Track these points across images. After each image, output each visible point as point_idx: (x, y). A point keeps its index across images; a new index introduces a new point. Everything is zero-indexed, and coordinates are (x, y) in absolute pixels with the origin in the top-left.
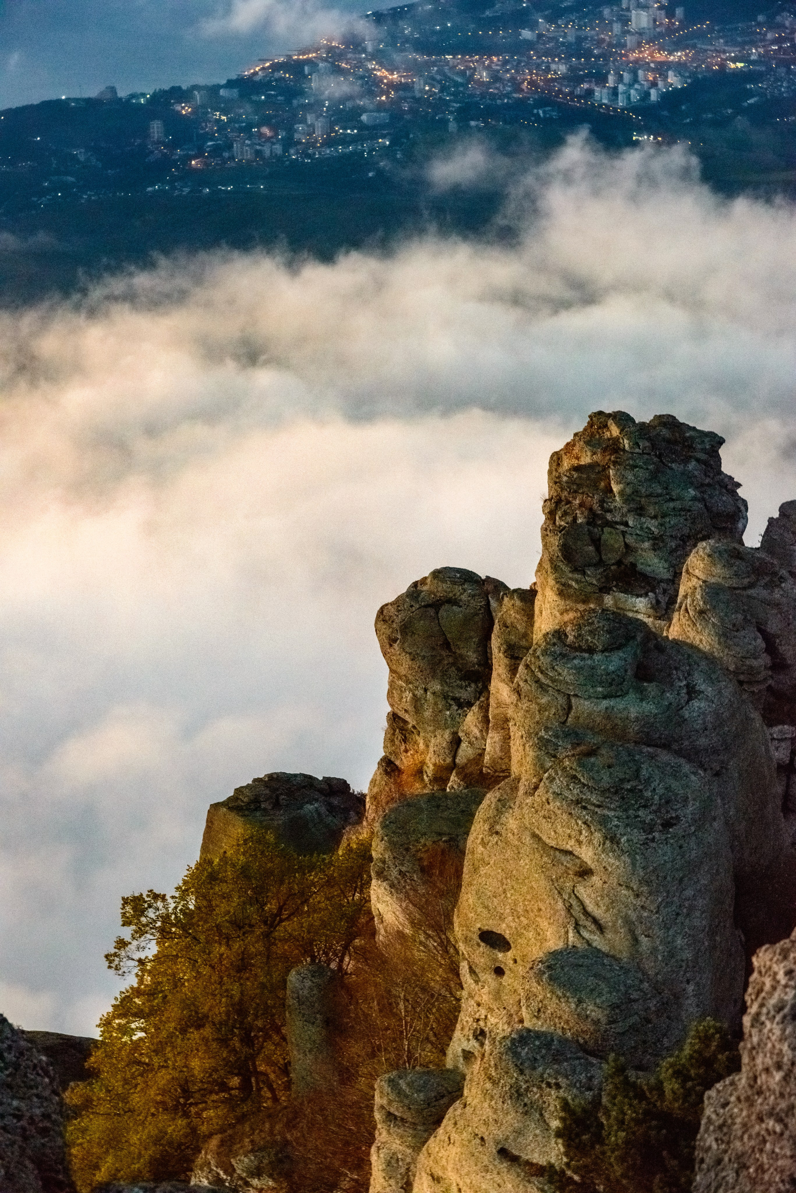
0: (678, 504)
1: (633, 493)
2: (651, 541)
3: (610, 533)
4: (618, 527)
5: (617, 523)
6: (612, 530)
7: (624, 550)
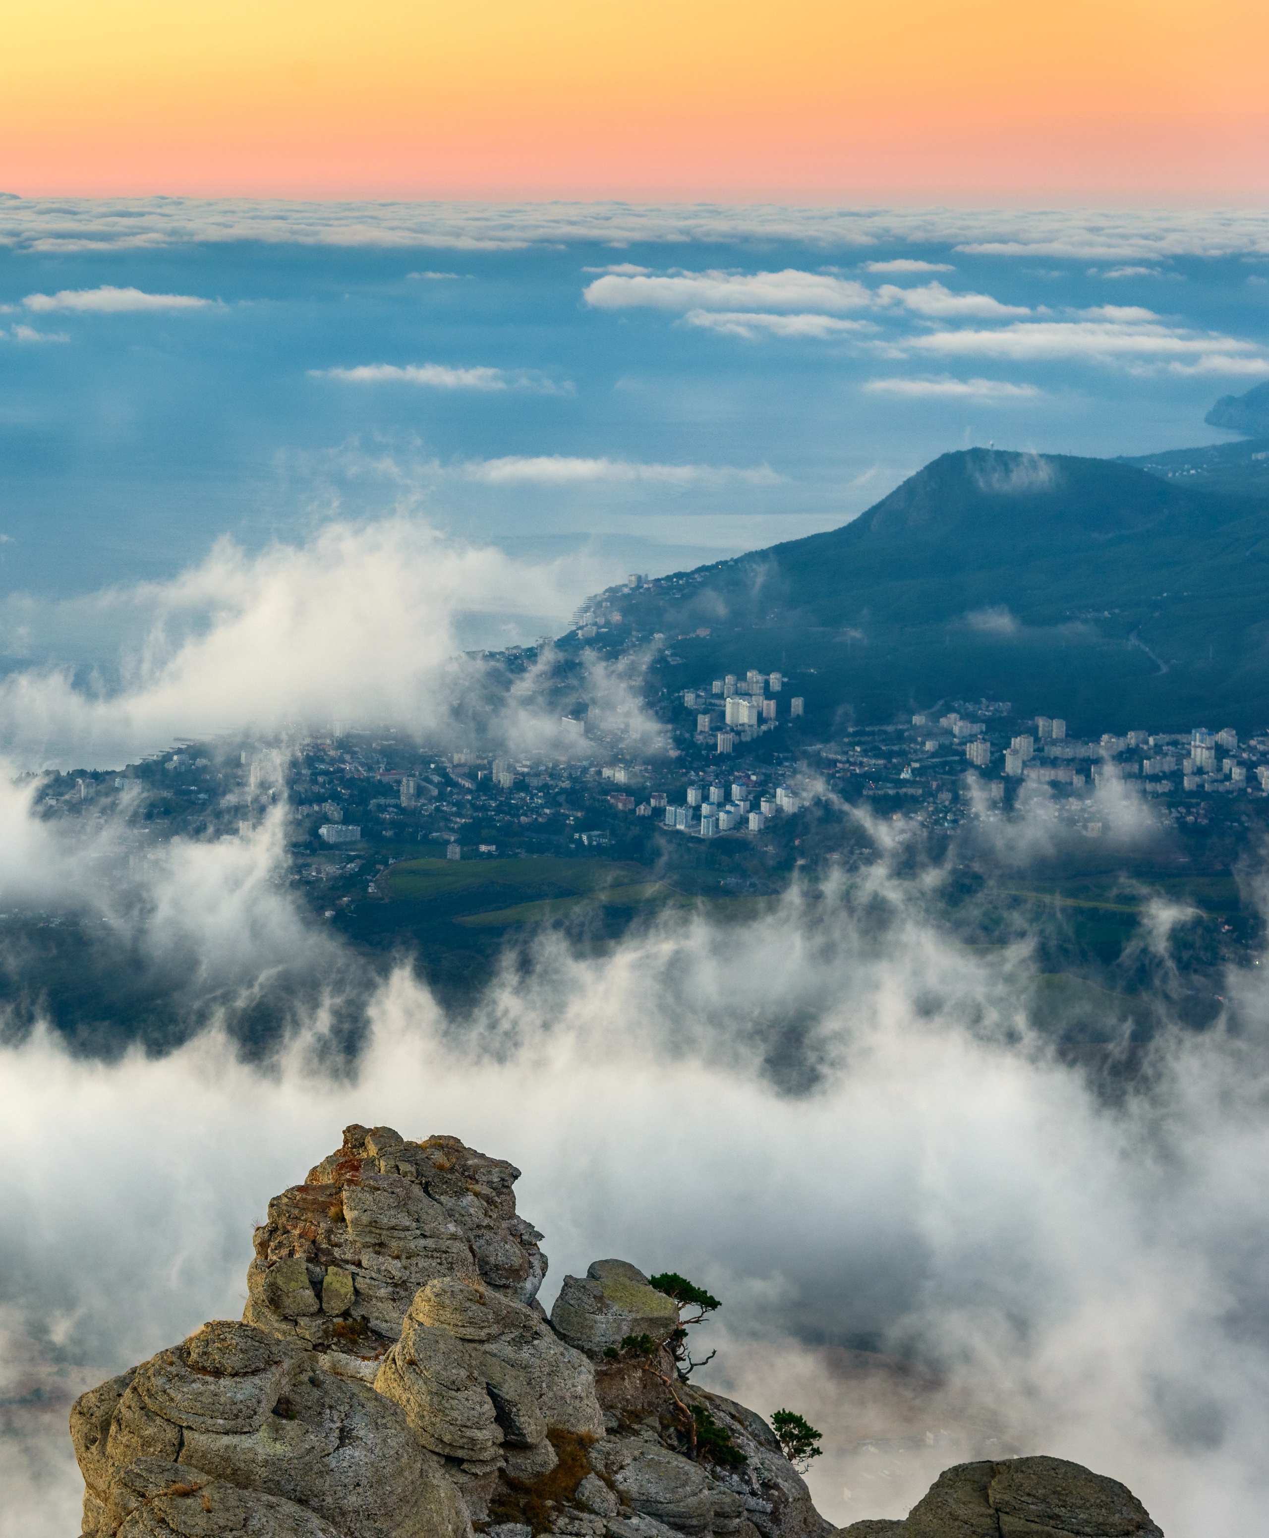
0: (430, 1243)
1: (370, 1223)
2: (390, 1289)
3: (336, 1274)
4: (348, 1266)
5: (347, 1262)
6: (340, 1271)
7: (353, 1298)
